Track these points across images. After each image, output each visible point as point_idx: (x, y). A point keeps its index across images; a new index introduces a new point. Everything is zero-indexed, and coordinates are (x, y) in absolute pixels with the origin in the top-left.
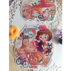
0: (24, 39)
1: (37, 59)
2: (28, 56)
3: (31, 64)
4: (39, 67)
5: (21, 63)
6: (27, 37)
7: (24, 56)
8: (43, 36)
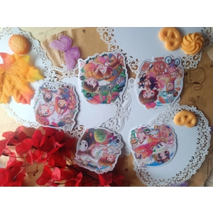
0: (173, 90)
1: (156, 68)
2: (166, 71)
3: (162, 62)
4: (153, 60)
5: (174, 60)
6: (169, 92)
7: (171, 70)
8: (149, 95)
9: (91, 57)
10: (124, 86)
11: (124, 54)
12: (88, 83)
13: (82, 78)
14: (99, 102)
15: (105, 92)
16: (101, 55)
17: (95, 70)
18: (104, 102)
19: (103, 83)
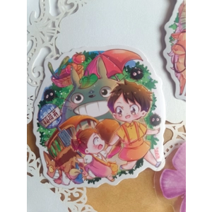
9: (129, 176)
10: (42, 104)
11: (45, 181)
12: (137, 107)
13: (154, 121)
14: (108, 56)
15: (91, 86)
16: (103, 181)
17: (119, 144)
18: (92, 56)
19: (97, 109)
